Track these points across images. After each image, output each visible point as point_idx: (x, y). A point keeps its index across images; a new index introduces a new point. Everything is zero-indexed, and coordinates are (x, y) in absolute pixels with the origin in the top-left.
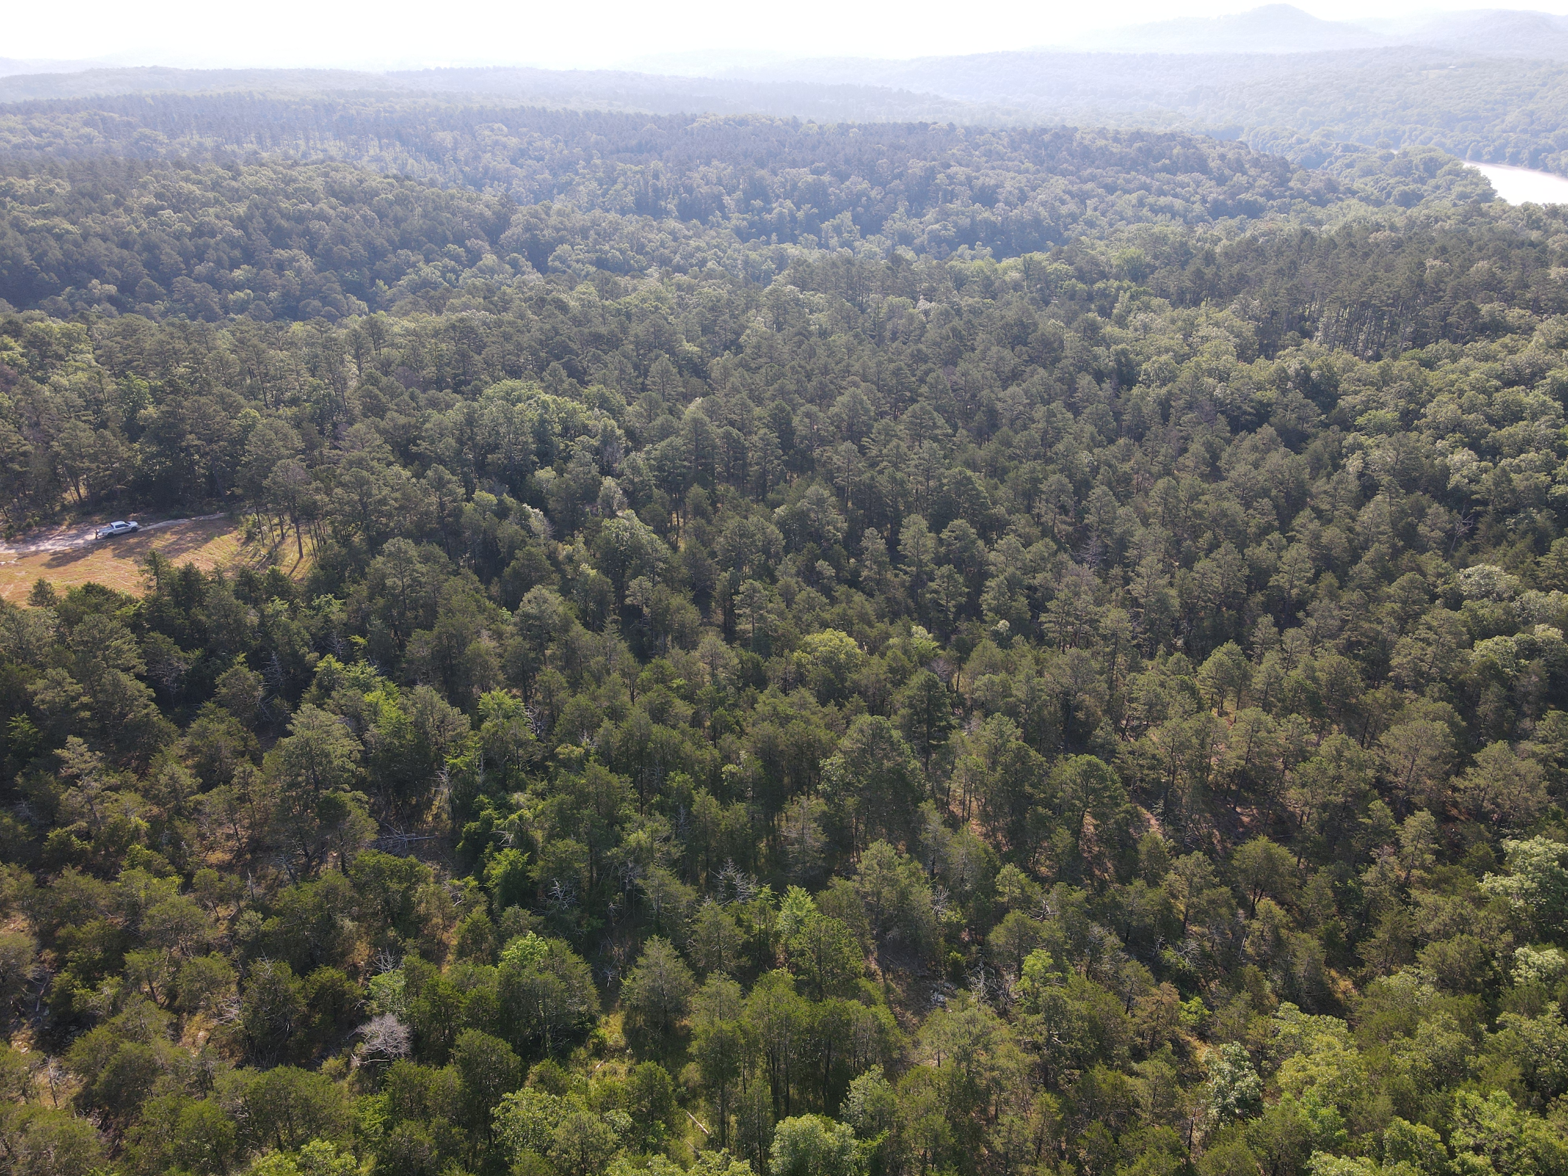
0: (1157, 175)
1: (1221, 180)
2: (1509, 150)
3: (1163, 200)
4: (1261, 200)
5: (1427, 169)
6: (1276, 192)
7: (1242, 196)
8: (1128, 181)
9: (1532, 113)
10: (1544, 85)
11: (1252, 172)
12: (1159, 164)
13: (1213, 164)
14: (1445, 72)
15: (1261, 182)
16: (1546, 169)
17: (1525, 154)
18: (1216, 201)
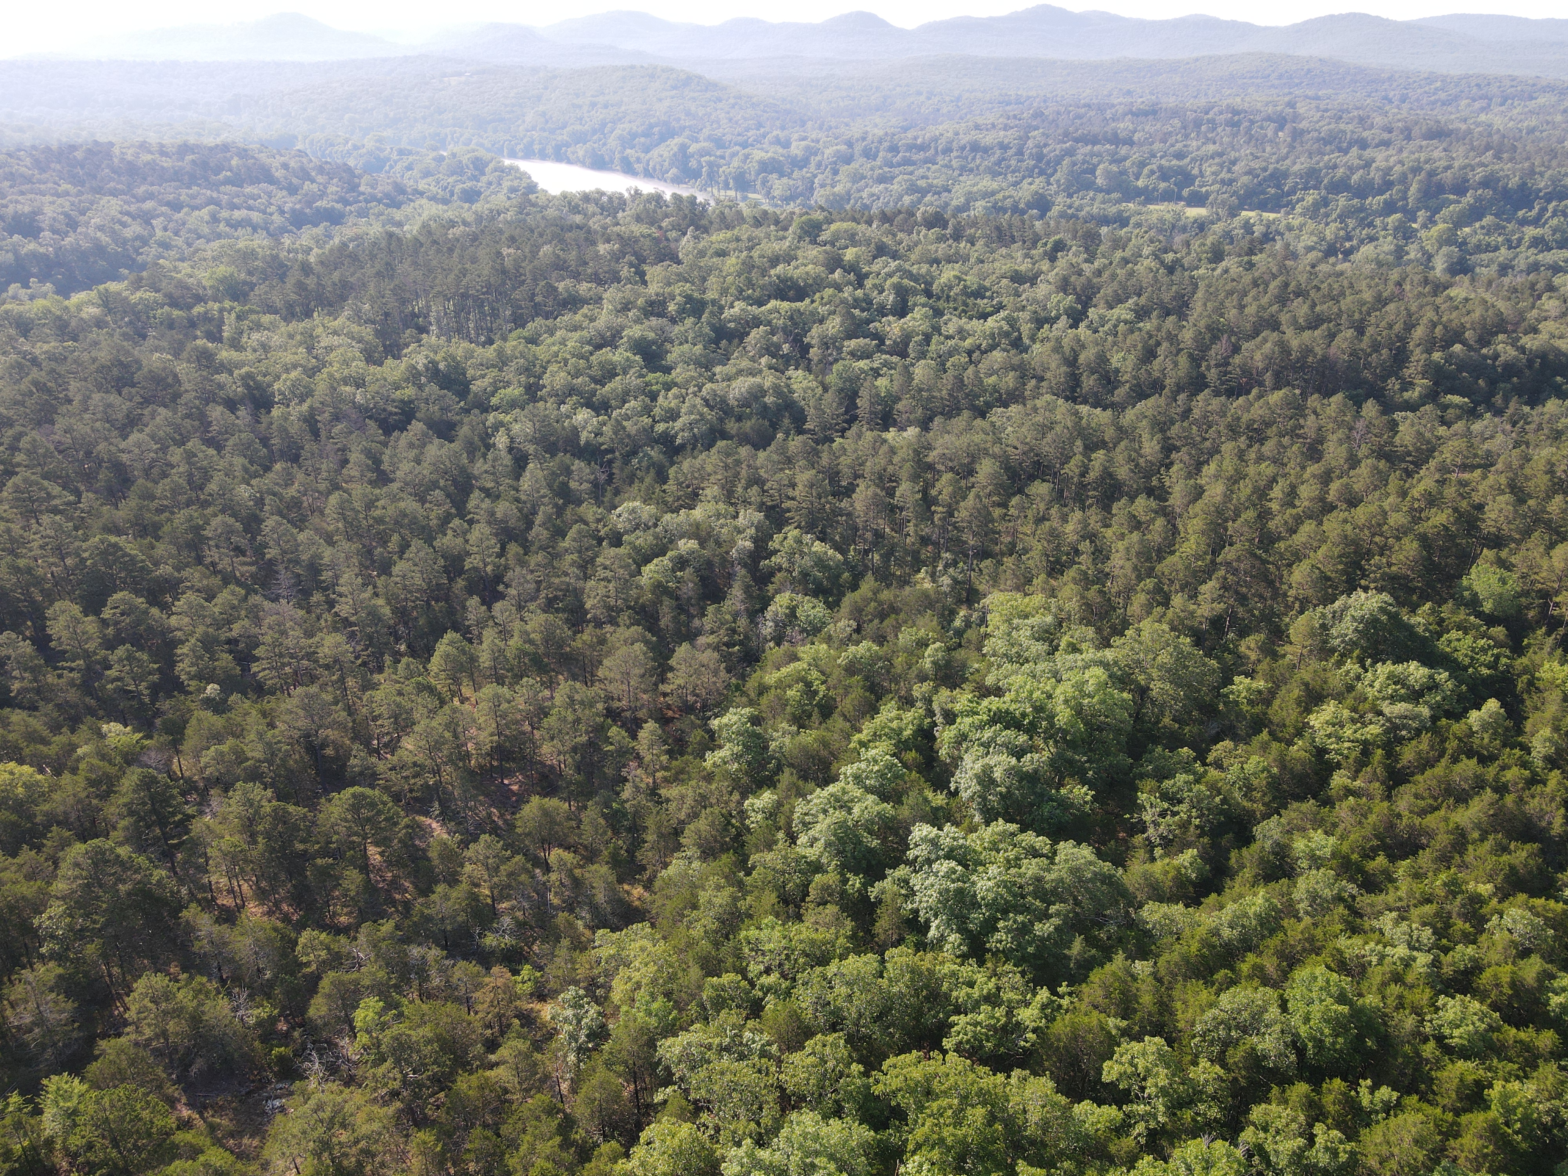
0: (222, 188)
1: (292, 190)
2: (536, 147)
3: (237, 214)
4: (339, 206)
5: (476, 168)
6: (350, 197)
7: (318, 204)
8: (193, 197)
9: (544, 114)
10: (546, 88)
11: (320, 179)
12: (221, 177)
13: (279, 174)
14: (463, 79)
15: (332, 189)
16: (569, 162)
17: (550, 150)
18: (293, 211)
